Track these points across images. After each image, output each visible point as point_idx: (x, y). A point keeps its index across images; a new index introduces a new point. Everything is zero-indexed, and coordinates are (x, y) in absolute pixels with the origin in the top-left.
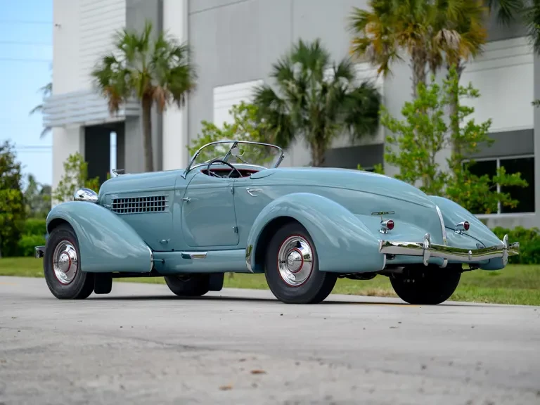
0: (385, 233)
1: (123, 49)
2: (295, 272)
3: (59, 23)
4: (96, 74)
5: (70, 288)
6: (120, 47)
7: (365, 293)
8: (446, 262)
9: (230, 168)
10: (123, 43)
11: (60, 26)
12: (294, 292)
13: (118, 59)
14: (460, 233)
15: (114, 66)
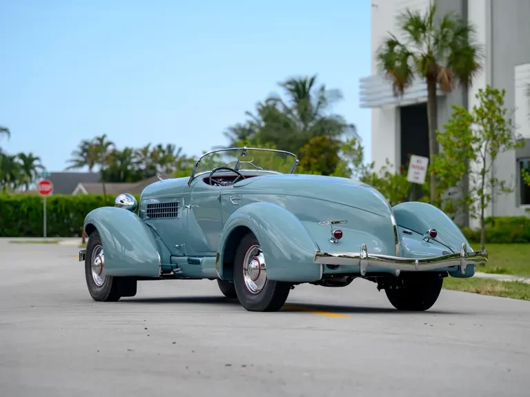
0: (334, 242)
1: (410, 31)
2: (254, 280)
3: (376, 4)
4: (381, 56)
5: (102, 290)
6: (406, 28)
7: (474, 290)
8: (398, 272)
9: (237, 174)
10: (408, 24)
11: (377, 6)
12: (253, 300)
13: (402, 42)
14: (428, 241)
15: (397, 48)
